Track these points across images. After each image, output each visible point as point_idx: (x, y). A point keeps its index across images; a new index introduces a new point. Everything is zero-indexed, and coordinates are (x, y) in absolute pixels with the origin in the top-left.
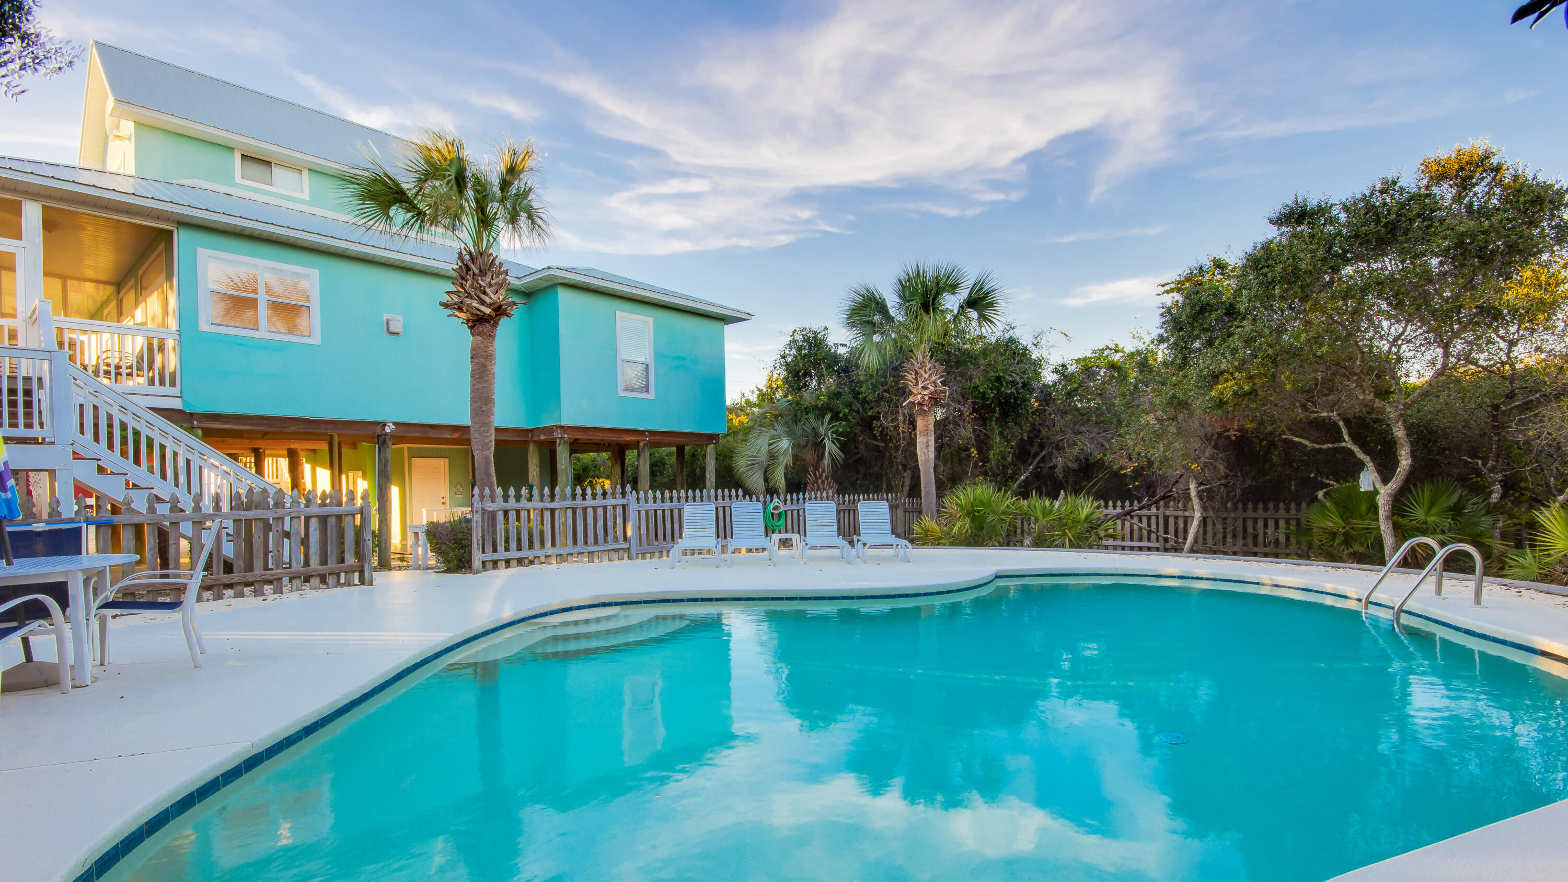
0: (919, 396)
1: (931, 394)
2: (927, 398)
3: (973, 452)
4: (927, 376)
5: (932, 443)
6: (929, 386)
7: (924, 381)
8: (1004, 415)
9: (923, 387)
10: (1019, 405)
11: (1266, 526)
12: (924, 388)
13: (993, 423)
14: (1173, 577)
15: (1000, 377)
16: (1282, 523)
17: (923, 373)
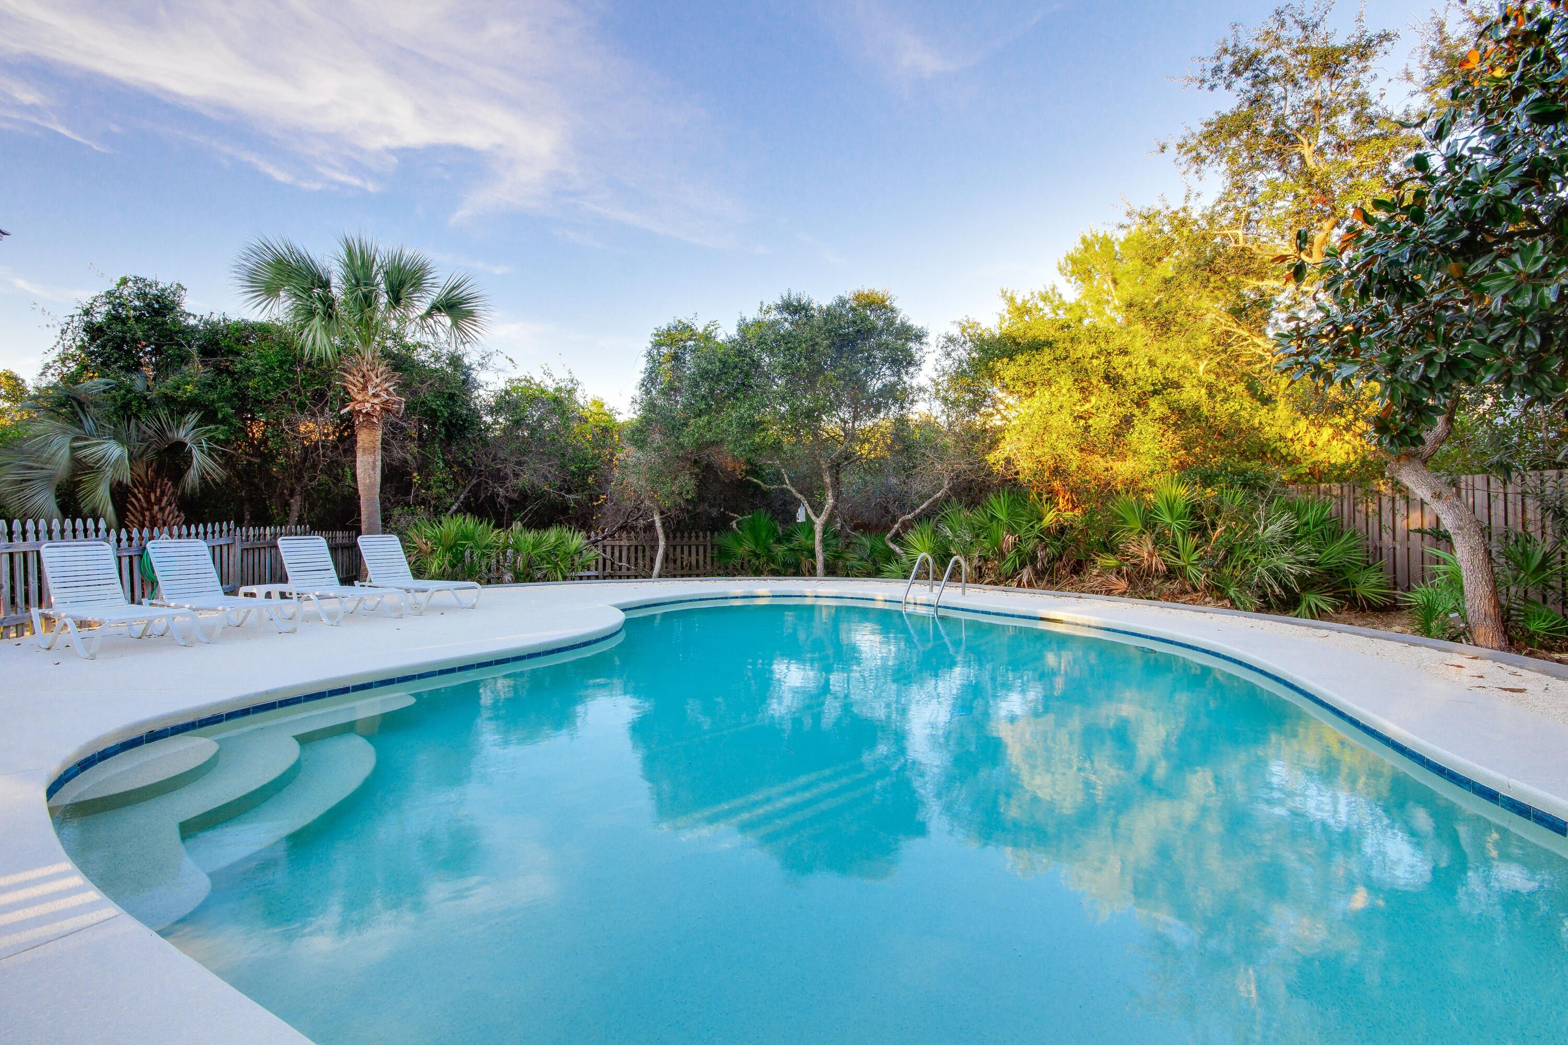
0: (368, 405)
1: (383, 403)
2: (378, 409)
3: (414, 477)
4: (378, 381)
5: (379, 464)
6: (382, 393)
7: (375, 387)
8: (450, 437)
9: (373, 394)
10: (466, 428)
11: (682, 552)
12: (375, 396)
13: (437, 445)
14: (737, 597)
15: (455, 394)
16: (693, 549)
17: (374, 377)
